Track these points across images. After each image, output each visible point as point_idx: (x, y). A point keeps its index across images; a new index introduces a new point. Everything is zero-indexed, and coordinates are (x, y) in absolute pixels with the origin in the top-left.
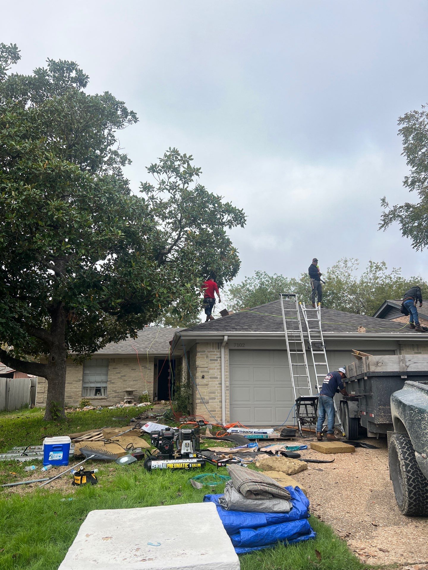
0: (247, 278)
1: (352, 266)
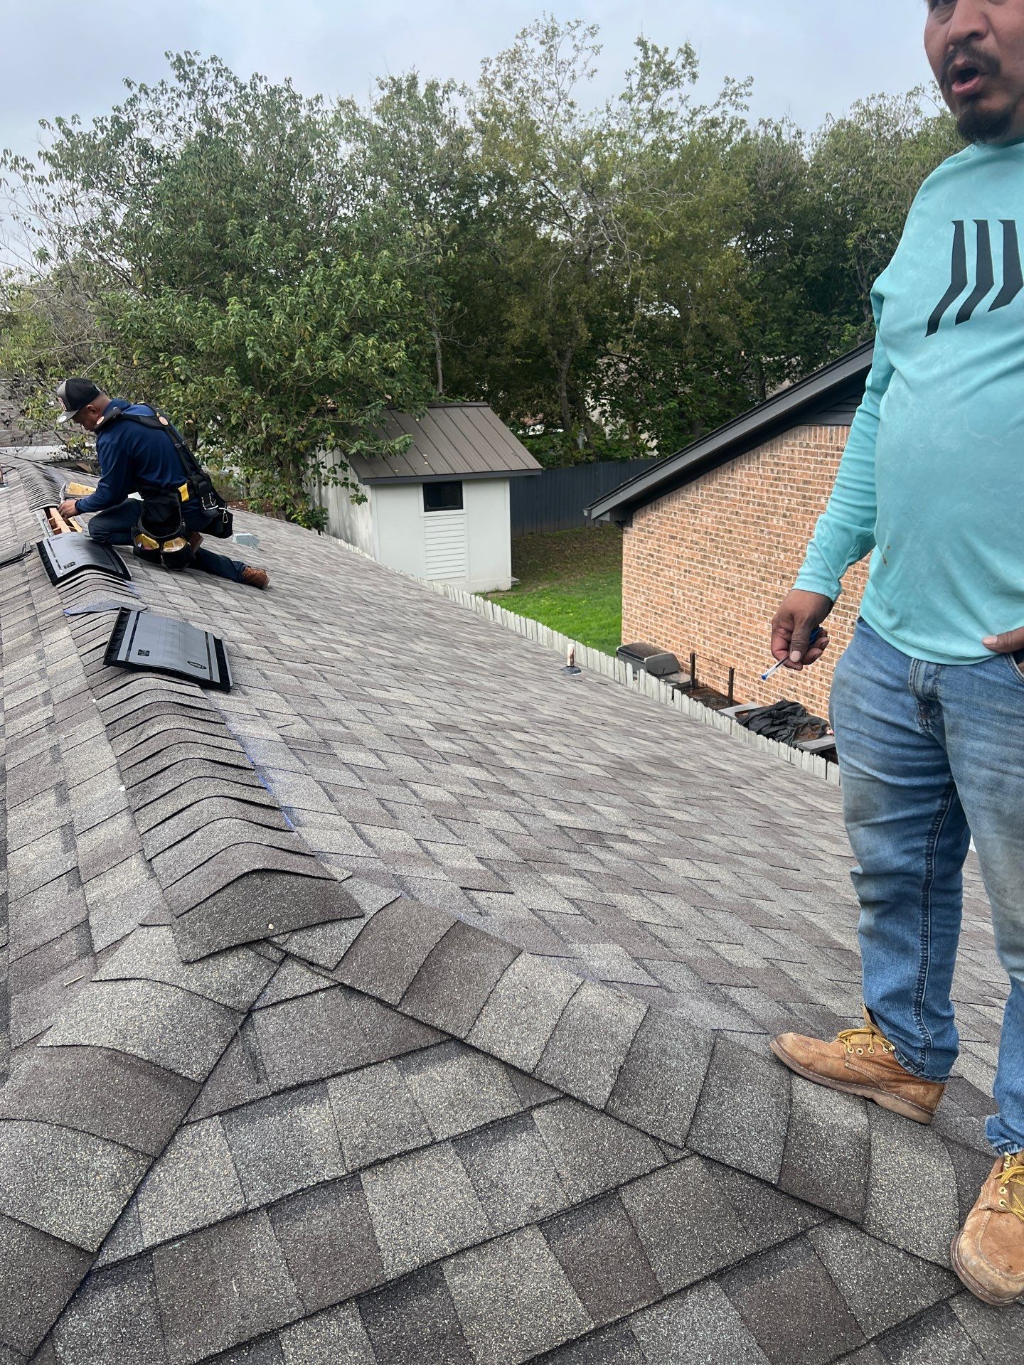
0: (136, 90)
1: (574, 59)
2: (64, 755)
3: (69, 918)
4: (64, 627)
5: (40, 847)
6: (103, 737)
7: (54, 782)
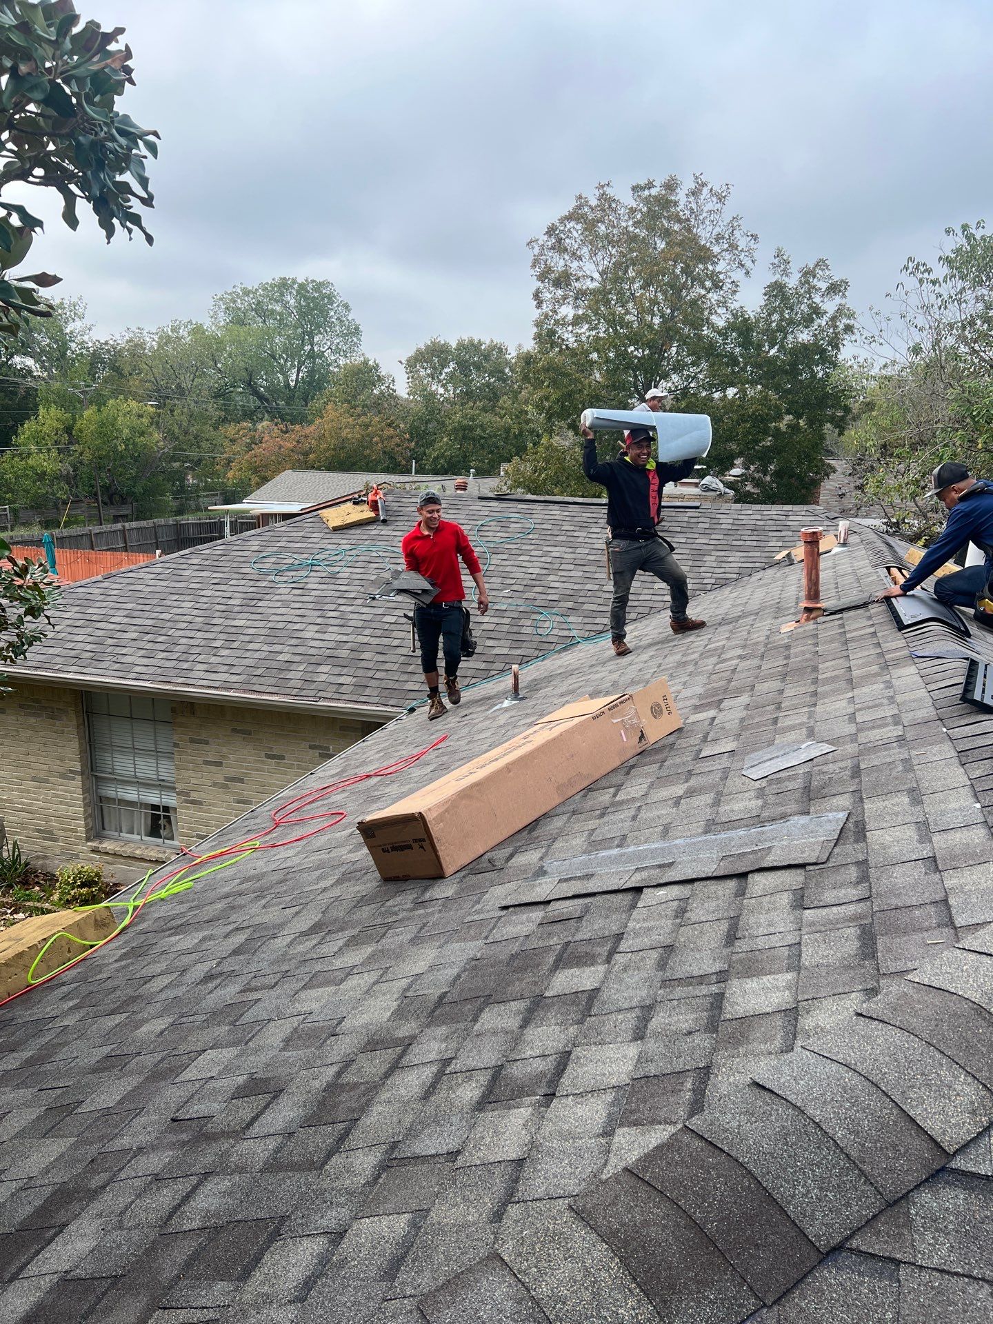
2: (916, 768)
3: (927, 894)
4: (910, 665)
5: (897, 833)
6: (955, 761)
7: (909, 786)
